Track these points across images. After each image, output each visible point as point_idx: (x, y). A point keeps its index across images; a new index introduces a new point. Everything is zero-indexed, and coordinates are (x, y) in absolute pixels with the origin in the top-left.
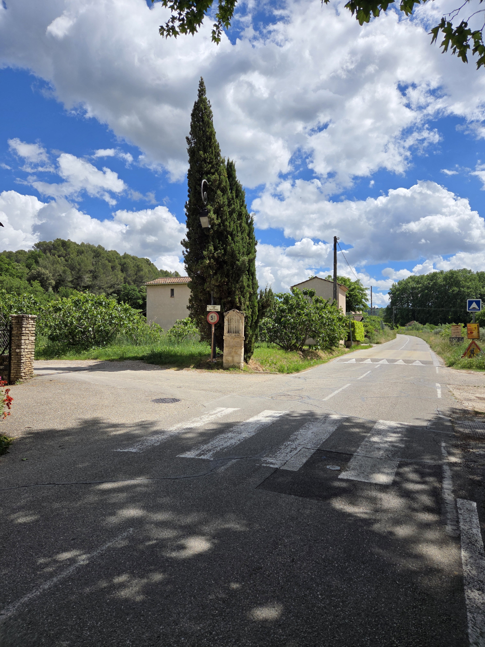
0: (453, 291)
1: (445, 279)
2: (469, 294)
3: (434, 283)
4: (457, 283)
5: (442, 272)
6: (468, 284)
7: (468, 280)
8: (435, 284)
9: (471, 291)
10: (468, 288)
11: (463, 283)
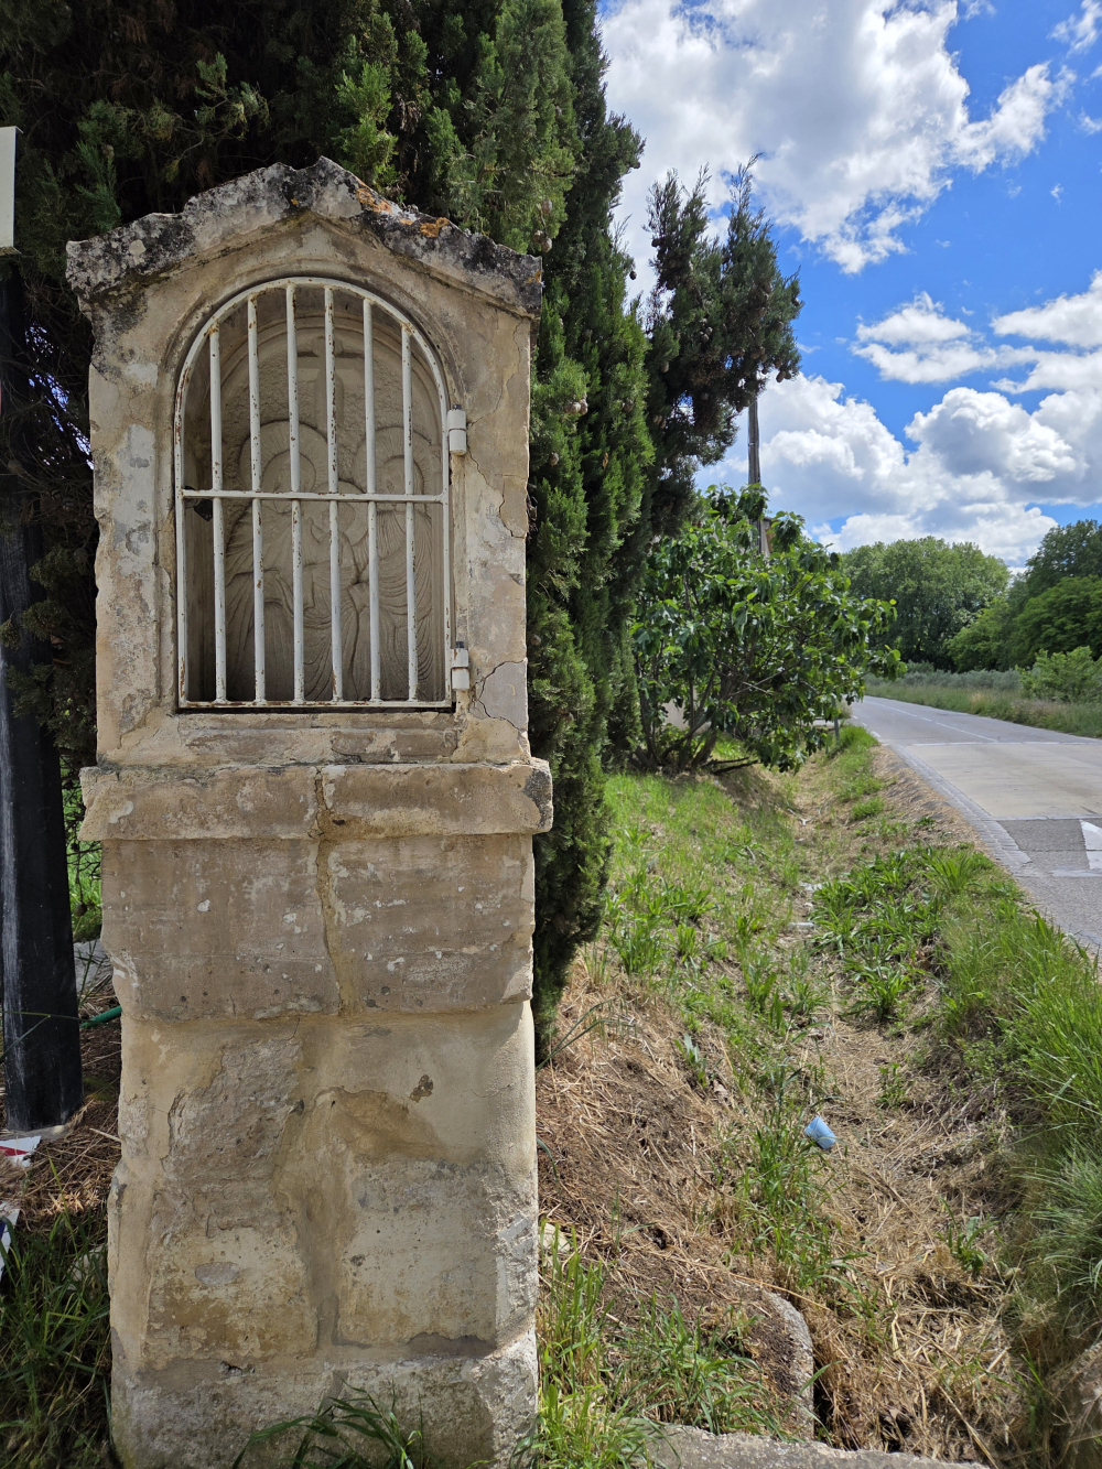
0: (905, 589)
1: (888, 562)
2: (941, 594)
3: (864, 570)
4: (915, 571)
5: (879, 546)
6: (939, 572)
7: (939, 562)
8: (865, 573)
9: (945, 588)
10: (940, 580)
11: (928, 569)
